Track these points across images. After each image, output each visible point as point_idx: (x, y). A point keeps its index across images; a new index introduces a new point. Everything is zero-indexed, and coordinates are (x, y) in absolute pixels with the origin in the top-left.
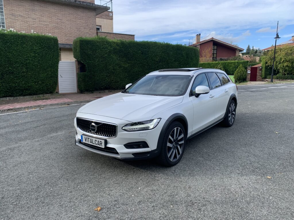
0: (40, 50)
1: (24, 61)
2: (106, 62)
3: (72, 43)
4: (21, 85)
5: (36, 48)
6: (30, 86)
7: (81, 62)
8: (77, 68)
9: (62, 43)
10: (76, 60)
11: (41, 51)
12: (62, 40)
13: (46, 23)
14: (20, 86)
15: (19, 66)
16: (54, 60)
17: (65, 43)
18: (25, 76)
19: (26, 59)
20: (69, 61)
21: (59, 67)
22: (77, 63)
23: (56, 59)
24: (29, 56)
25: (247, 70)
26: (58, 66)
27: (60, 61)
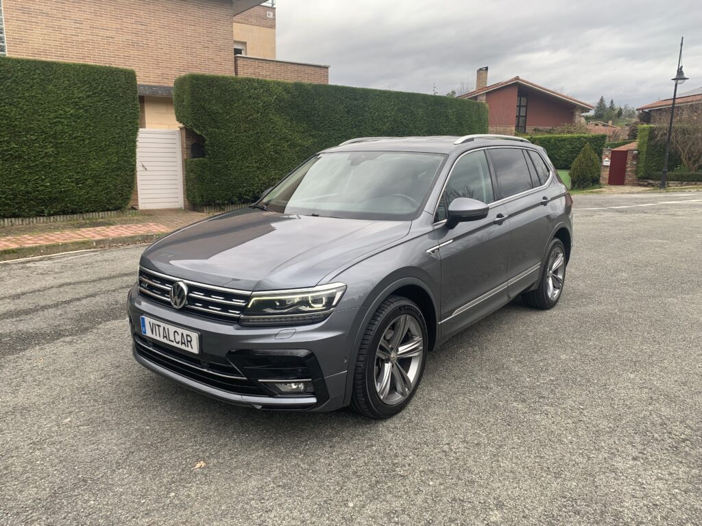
0: (89, 99)
1: (50, 127)
2: (258, 133)
3: (172, 85)
4: (40, 188)
5: (81, 95)
6: (65, 192)
7: (193, 132)
8: (185, 146)
9: (147, 83)
10: (181, 125)
11: (91, 103)
12: (146, 77)
13: (107, 33)
14: (38, 191)
15: (36, 139)
16: (127, 126)
17: (156, 84)
18: (52, 165)
19: (56, 122)
20: (164, 129)
21: (137, 144)
22: (184, 134)
23: (130, 123)
24: (60, 115)
25: (601, 158)
26: (135, 142)
27: (141, 130)
